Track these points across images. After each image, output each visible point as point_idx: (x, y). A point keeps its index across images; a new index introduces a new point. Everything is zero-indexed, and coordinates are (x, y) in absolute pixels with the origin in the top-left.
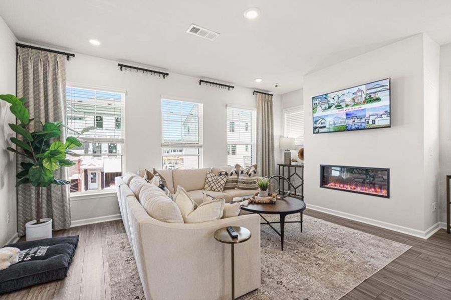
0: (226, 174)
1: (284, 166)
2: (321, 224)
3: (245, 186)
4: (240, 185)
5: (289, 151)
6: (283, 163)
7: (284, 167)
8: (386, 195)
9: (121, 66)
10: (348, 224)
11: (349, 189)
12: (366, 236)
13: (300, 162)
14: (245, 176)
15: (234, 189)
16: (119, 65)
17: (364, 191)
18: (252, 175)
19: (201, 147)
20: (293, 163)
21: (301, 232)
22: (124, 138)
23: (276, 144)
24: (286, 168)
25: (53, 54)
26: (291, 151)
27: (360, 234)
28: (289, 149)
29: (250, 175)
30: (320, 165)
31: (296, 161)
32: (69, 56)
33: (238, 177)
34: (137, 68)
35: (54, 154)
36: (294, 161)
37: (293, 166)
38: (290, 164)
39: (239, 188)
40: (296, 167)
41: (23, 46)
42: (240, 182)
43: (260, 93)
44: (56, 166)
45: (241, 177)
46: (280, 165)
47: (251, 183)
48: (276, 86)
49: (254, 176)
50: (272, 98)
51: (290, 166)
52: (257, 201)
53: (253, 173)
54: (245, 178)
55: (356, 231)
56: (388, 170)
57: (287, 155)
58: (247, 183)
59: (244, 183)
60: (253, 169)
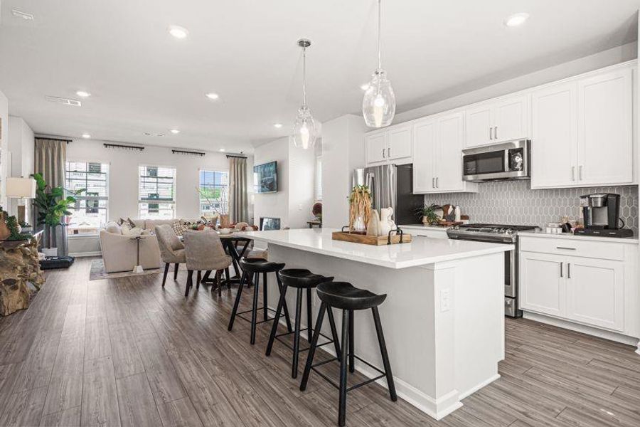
0: (189, 223)
9: (106, 145)
16: (105, 144)
19: (174, 202)
22: (108, 196)
25: (46, 141)
30: (260, 217)
32: (68, 141)
34: (118, 146)
35: (60, 207)
41: (38, 138)
43: (232, 156)
44: (61, 214)
48: (242, 153)
50: (245, 160)
56: (279, 219)
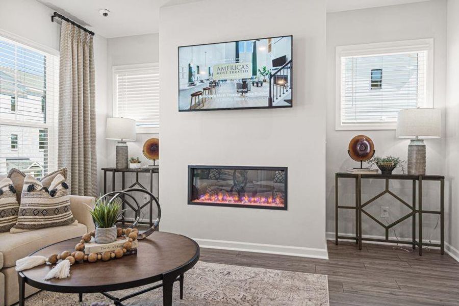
1: (115, 171)
2: (203, 269)
3: (41, 220)
4: (28, 220)
5: (125, 143)
6: (114, 166)
7: (116, 173)
8: (283, 206)
10: (239, 260)
11: (233, 203)
12: (272, 275)
13: (147, 162)
14: (40, 196)
15: (8, 231)
17: (253, 204)
18: (58, 194)
20: (132, 166)
21: (181, 298)
23: (99, 130)
24: (119, 175)
26: (128, 144)
27: (265, 273)
28: (124, 140)
29: (53, 193)
30: (189, 166)
31: (139, 162)
33: (19, 199)
36: (133, 161)
37: (132, 171)
38: (127, 167)
39: (22, 227)
40: (137, 171)
42: (25, 212)
43: (67, 20)
45: (27, 201)
46: (106, 170)
47: (56, 211)
48: (105, 14)
49: (63, 195)
50: (91, 39)
51: (126, 170)
52: (92, 256)
53: (60, 187)
54: (42, 201)
55: (256, 269)
56: (284, 170)
57: (122, 151)
58: (45, 212)
59: (36, 212)
60: (60, 178)
